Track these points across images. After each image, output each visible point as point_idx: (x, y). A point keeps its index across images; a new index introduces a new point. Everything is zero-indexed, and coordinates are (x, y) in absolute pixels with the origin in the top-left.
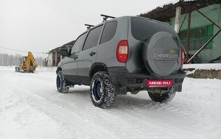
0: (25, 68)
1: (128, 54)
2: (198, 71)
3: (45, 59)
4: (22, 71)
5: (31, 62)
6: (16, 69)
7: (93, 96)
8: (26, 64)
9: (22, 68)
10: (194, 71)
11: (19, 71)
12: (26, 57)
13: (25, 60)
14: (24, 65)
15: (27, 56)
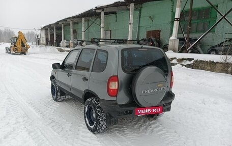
0: (16, 49)
1: (118, 89)
2: (196, 61)
3: (38, 36)
4: (14, 52)
5: (22, 43)
6: (6, 50)
7: (87, 119)
8: (16, 45)
9: (14, 50)
10: (192, 62)
11: (10, 53)
12: (16, 38)
13: (15, 41)
14: (15, 46)
15: (17, 36)
